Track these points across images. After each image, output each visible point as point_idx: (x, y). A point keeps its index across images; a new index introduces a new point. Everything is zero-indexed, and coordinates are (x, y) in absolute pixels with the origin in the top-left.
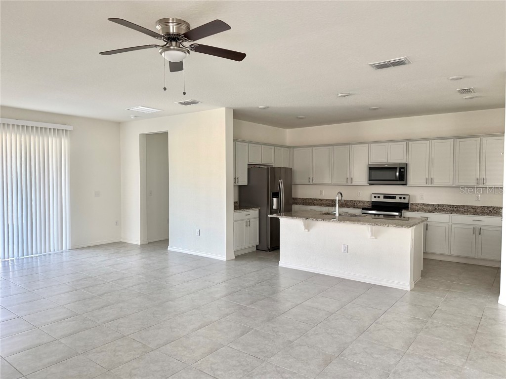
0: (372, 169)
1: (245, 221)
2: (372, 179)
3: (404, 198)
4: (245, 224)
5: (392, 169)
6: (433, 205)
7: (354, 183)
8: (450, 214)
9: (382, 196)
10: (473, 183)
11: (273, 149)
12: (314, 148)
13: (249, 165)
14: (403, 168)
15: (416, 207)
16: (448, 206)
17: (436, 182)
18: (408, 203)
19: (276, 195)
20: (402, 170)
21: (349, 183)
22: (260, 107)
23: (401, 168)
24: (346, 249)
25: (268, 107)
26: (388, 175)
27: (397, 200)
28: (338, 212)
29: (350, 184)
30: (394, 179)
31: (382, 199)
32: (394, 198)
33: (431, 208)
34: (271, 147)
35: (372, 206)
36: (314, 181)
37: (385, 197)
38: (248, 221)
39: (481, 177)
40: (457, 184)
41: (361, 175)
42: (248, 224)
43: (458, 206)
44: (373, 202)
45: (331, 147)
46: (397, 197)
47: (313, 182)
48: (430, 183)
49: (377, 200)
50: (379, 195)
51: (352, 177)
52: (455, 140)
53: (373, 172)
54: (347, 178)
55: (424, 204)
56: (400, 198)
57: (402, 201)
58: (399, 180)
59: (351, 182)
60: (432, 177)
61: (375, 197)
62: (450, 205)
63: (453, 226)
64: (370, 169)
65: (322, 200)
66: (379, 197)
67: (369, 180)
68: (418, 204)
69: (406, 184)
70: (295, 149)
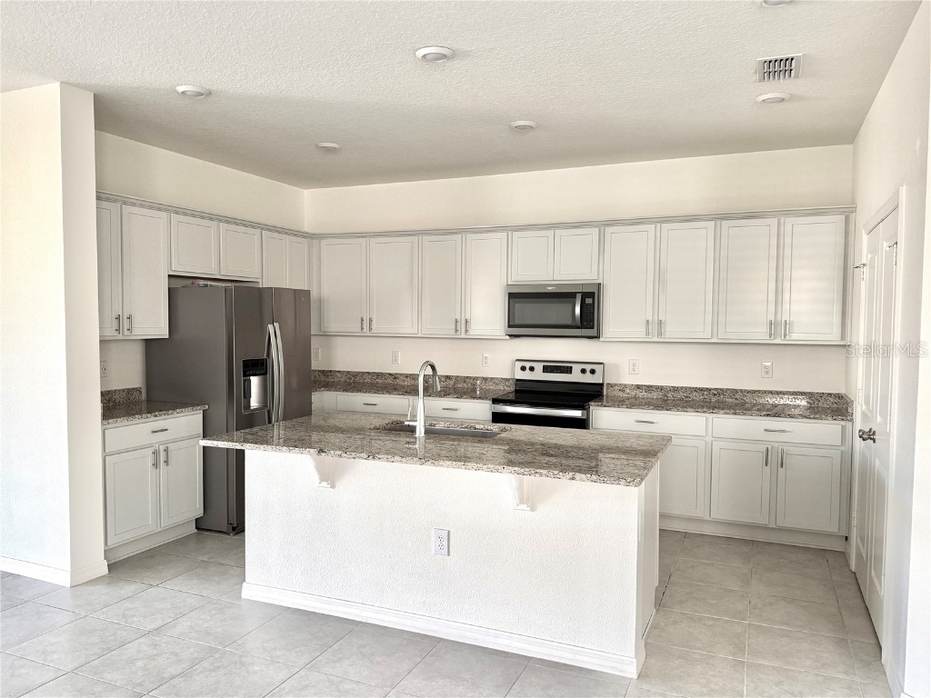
0: (517, 297)
1: (151, 450)
2: (517, 322)
3: (593, 372)
4: (150, 460)
5: (564, 296)
6: (661, 388)
7: (474, 332)
8: (707, 415)
9: (539, 367)
10: (761, 334)
11: (257, 238)
12: (373, 240)
13: (173, 280)
14: (591, 295)
15: (621, 394)
16: (696, 390)
17: (671, 332)
18: (602, 385)
19: (257, 366)
20: (589, 301)
21: (461, 331)
22: (181, 89)
23: (585, 295)
24: (445, 543)
25: (209, 93)
26: (555, 312)
27: (576, 376)
28: (422, 423)
29: (463, 336)
30: (569, 322)
31: (539, 375)
32: (568, 370)
33: (655, 395)
34: (250, 230)
35: (517, 391)
36: (374, 326)
37: (546, 369)
38: (162, 448)
39: (779, 319)
40: (722, 336)
41: (489, 313)
42: (161, 458)
43: (720, 392)
44: (517, 380)
45: (415, 239)
46: (577, 369)
47: (370, 329)
48: (656, 334)
49: (527, 375)
50: (533, 364)
51: (468, 317)
52: (718, 223)
53: (518, 306)
54: (456, 321)
55: (638, 387)
56: (583, 371)
57: (588, 378)
58: (581, 327)
59: (466, 331)
60: (661, 318)
61: (523, 369)
62: (701, 389)
63: (716, 445)
64: (512, 296)
65: (395, 376)
66: (532, 369)
67: (510, 326)
68: (626, 386)
69: (597, 337)
70: (324, 242)
